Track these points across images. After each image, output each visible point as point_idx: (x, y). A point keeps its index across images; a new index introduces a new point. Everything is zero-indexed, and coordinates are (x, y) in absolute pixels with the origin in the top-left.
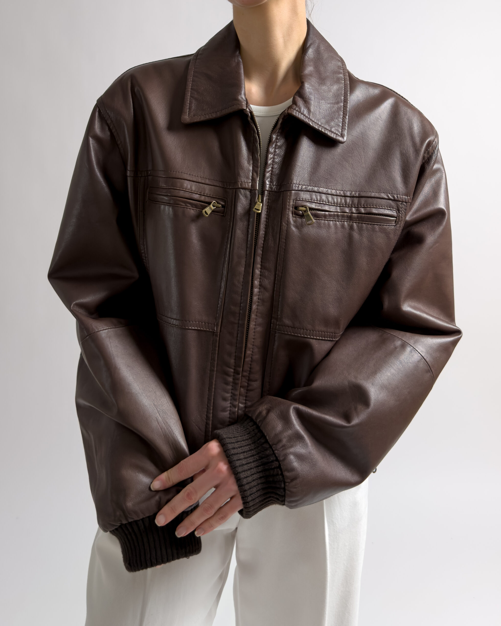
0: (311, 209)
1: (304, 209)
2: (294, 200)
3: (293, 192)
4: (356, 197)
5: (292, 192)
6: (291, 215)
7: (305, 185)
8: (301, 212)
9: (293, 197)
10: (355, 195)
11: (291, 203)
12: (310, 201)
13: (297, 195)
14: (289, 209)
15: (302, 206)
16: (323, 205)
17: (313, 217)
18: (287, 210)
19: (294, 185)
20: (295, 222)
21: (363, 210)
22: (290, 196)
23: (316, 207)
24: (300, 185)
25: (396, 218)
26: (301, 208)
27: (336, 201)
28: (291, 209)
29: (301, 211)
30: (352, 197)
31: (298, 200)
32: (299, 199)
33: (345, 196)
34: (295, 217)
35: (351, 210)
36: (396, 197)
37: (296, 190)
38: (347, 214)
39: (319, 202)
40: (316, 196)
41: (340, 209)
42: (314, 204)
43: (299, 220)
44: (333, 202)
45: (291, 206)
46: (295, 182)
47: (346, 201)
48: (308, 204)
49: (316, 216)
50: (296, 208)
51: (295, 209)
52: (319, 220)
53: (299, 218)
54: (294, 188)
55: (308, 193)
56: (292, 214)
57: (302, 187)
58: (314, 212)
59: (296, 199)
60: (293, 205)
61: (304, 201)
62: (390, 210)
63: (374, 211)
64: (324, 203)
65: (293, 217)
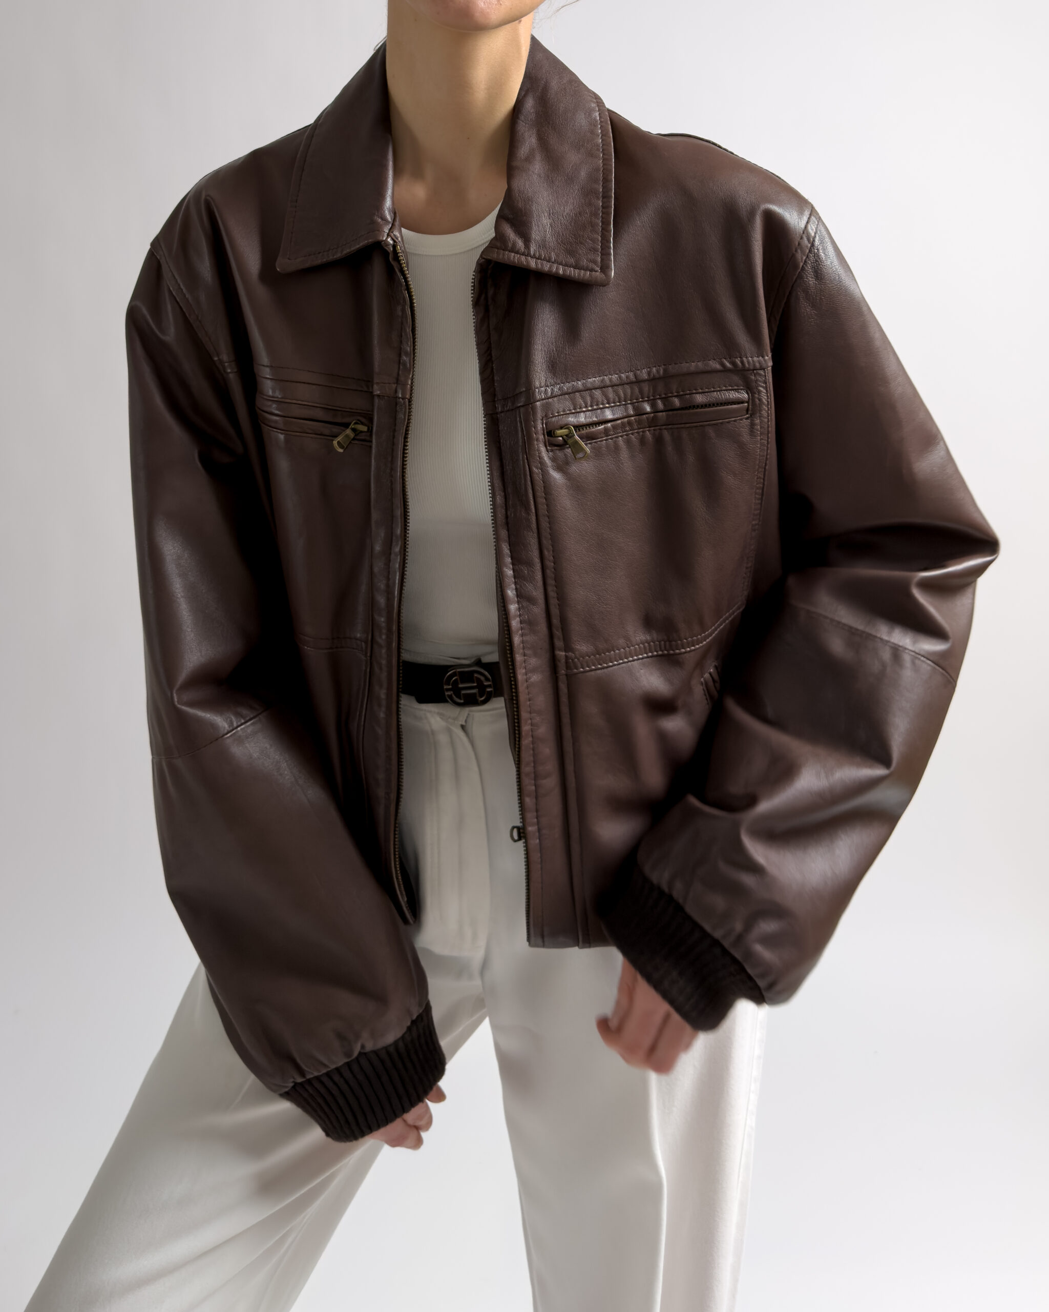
0: (578, 427)
1: (564, 431)
2: (542, 420)
3: (538, 403)
4: (659, 378)
5: (536, 405)
6: (543, 449)
7: (558, 384)
8: (561, 438)
9: (539, 414)
10: (657, 376)
11: (540, 426)
12: (573, 411)
13: (547, 407)
14: (537, 440)
15: (561, 428)
16: (599, 411)
17: (583, 442)
18: (536, 442)
19: (537, 390)
20: (553, 459)
21: (677, 402)
22: (534, 413)
23: (589, 420)
24: (547, 386)
25: (746, 404)
26: (559, 432)
27: (622, 395)
28: (541, 437)
29: (561, 436)
30: (652, 380)
31: (551, 417)
32: (552, 414)
33: (638, 382)
34: (552, 451)
35: (653, 406)
36: (739, 363)
37: (543, 400)
38: (647, 415)
39: (590, 408)
40: (583, 398)
41: (635, 409)
42: (582, 415)
43: (560, 454)
44: (617, 399)
45: (540, 432)
46: (537, 384)
47: (641, 392)
48: (572, 419)
49: (589, 438)
50: (550, 433)
51: (548, 436)
52: (595, 442)
53: (559, 450)
54: (538, 397)
55: (567, 396)
56: (546, 446)
57: (552, 389)
58: (584, 432)
59: (546, 416)
60: (543, 430)
61: (563, 415)
62: (733, 390)
63: (700, 399)
64: (601, 406)
65: (548, 451)
